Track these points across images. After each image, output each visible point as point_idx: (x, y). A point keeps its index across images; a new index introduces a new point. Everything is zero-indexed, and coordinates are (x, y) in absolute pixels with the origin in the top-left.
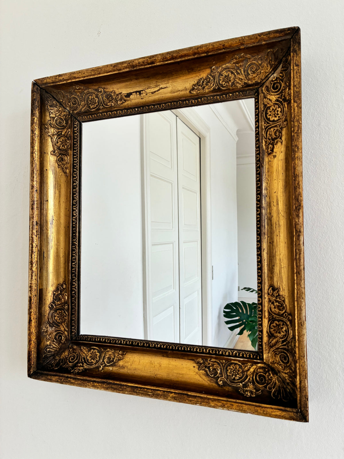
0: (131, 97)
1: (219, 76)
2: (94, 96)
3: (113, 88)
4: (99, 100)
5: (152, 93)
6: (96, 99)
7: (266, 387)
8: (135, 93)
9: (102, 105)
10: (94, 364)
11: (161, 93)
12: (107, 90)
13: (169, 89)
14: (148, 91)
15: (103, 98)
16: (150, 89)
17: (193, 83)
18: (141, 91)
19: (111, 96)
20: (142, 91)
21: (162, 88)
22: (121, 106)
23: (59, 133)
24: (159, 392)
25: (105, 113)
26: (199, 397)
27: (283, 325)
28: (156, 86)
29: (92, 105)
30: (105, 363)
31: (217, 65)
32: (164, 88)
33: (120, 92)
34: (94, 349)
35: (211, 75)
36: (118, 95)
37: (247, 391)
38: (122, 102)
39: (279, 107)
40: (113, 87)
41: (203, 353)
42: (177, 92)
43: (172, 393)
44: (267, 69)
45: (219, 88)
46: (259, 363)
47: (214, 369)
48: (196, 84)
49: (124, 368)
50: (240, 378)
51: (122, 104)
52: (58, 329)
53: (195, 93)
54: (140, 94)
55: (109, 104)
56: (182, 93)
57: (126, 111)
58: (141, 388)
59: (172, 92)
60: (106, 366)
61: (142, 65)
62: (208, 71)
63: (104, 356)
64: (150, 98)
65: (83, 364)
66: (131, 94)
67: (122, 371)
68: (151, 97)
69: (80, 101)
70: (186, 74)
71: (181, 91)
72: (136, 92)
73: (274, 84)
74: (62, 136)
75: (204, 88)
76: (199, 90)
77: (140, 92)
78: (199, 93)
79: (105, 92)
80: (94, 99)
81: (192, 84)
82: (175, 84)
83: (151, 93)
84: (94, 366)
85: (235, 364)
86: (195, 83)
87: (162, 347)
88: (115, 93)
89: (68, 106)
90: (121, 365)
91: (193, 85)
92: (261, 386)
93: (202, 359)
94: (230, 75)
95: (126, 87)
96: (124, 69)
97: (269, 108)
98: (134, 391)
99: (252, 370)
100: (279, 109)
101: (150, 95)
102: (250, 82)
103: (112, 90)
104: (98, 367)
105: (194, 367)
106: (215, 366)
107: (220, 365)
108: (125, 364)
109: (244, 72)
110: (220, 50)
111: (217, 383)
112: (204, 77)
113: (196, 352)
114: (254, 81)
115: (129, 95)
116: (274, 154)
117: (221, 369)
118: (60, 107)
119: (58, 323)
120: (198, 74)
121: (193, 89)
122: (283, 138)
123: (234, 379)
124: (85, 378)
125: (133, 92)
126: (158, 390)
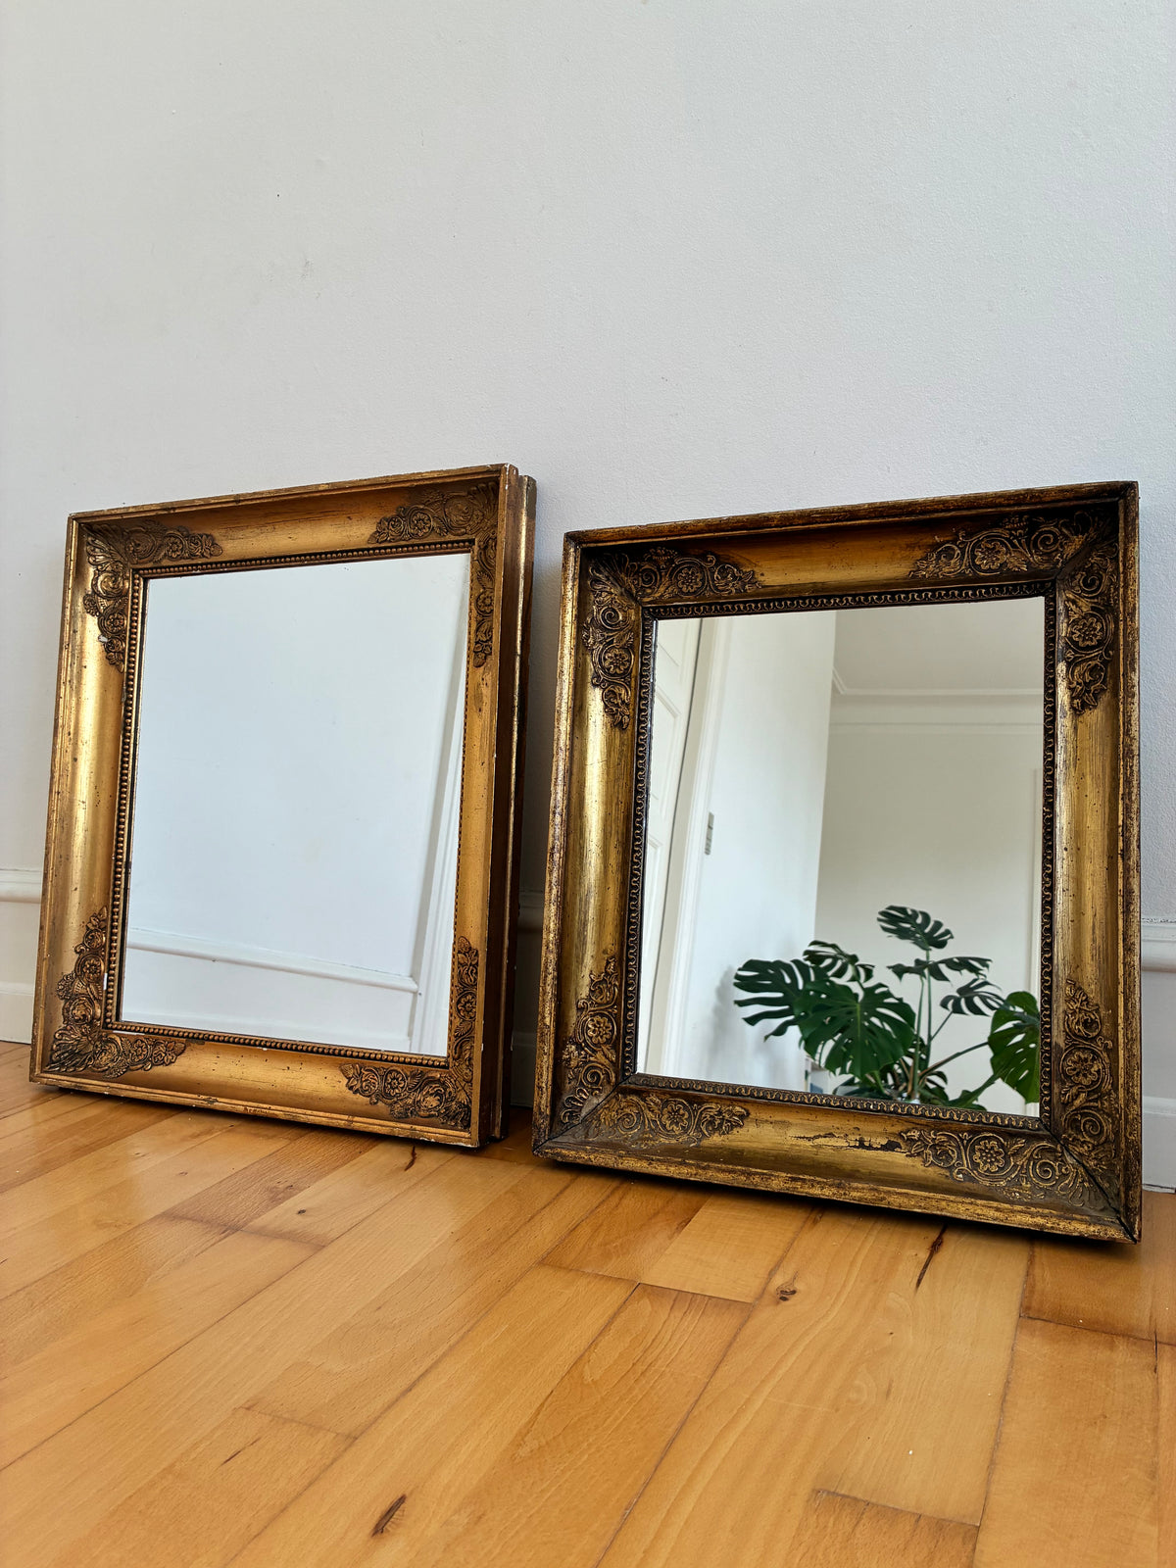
0: (884, 1142)
1: (689, 1127)
2: (983, 1168)
3: (924, 1171)
4: (971, 1158)
5: (831, 1135)
6: (978, 1161)
7: (640, 567)
8: (875, 1146)
9: (962, 1140)
10: (982, 540)
11: (813, 1130)
12: (943, 1171)
13: (792, 1132)
14: (842, 1143)
15: (960, 1157)
16: (837, 1144)
17: (741, 1131)
18: (858, 1147)
19: (936, 1156)
20: (855, 1147)
21: (809, 1139)
22: (910, 1126)
23: (1096, 1096)
24: (801, 522)
25: (955, 1118)
26: (728, 531)
27: (609, 669)
28: (819, 1146)
29: (992, 1148)
30: (957, 546)
31: (684, 1146)
32: (803, 1138)
33: (910, 1160)
34: (990, 570)
35: (704, 1134)
36: (919, 1154)
37: (665, 555)
38: (909, 1134)
39: (591, 1038)
40: (923, 1174)
41: (744, 603)
42: (776, 1122)
43: (776, 526)
44: (606, 1115)
45: (691, 1104)
46: (649, 603)
47: (724, 578)
48: (736, 1126)
49: (908, 546)
50: (680, 571)
51: (909, 1131)
52: (1096, 600)
53: (737, 1108)
54: (861, 1142)
55: (944, 1139)
56: (764, 1116)
57: (900, 1111)
58: (837, 521)
59: (785, 1124)
60: (954, 542)
61: (819, 1183)
62: (705, 1142)
63: (962, 559)
64: (838, 1126)
65: (1011, 535)
66: (884, 1148)
67: (911, 539)
68: (836, 1126)
69: (1027, 1169)
70: (750, 1151)
71: (767, 1121)
72: (870, 1148)
73: (597, 1083)
74: (1087, 1087)
75: (720, 1113)
76: (728, 1110)
77: (862, 1145)
78: (729, 1106)
79: (950, 1169)
80: (985, 1163)
81: (745, 1129)
82: (779, 1139)
83: (834, 1136)
84: (982, 535)
85: (688, 593)
86: (738, 1129)
87: (825, 601)
88: (925, 1162)
89: (1070, 1167)
90: (917, 548)
91: (741, 1126)
92: (647, 567)
93: (745, 591)
94: (668, 1123)
95: (892, 1164)
96: (863, 1189)
97: (608, 1041)
98: (852, 513)
99: (662, 589)
100: (591, 1033)
101: (837, 1131)
102: (635, 1098)
103: (930, 1169)
104: (969, 535)
105: (762, 575)
106: (723, 582)
107: (714, 585)
108: (908, 553)
109: (644, 1122)
110: (659, 1160)
111: (717, 557)
112: (716, 1134)
113: (756, 602)
114: (629, 1098)
115: (890, 1147)
116: (606, 956)
117: (713, 580)
118: (1094, 1170)
119: (1095, 616)
120: (727, 1143)
121: (742, 1117)
122: (587, 980)
123: (689, 568)
124: (974, 512)
125: (877, 1149)
126: (803, 525)
